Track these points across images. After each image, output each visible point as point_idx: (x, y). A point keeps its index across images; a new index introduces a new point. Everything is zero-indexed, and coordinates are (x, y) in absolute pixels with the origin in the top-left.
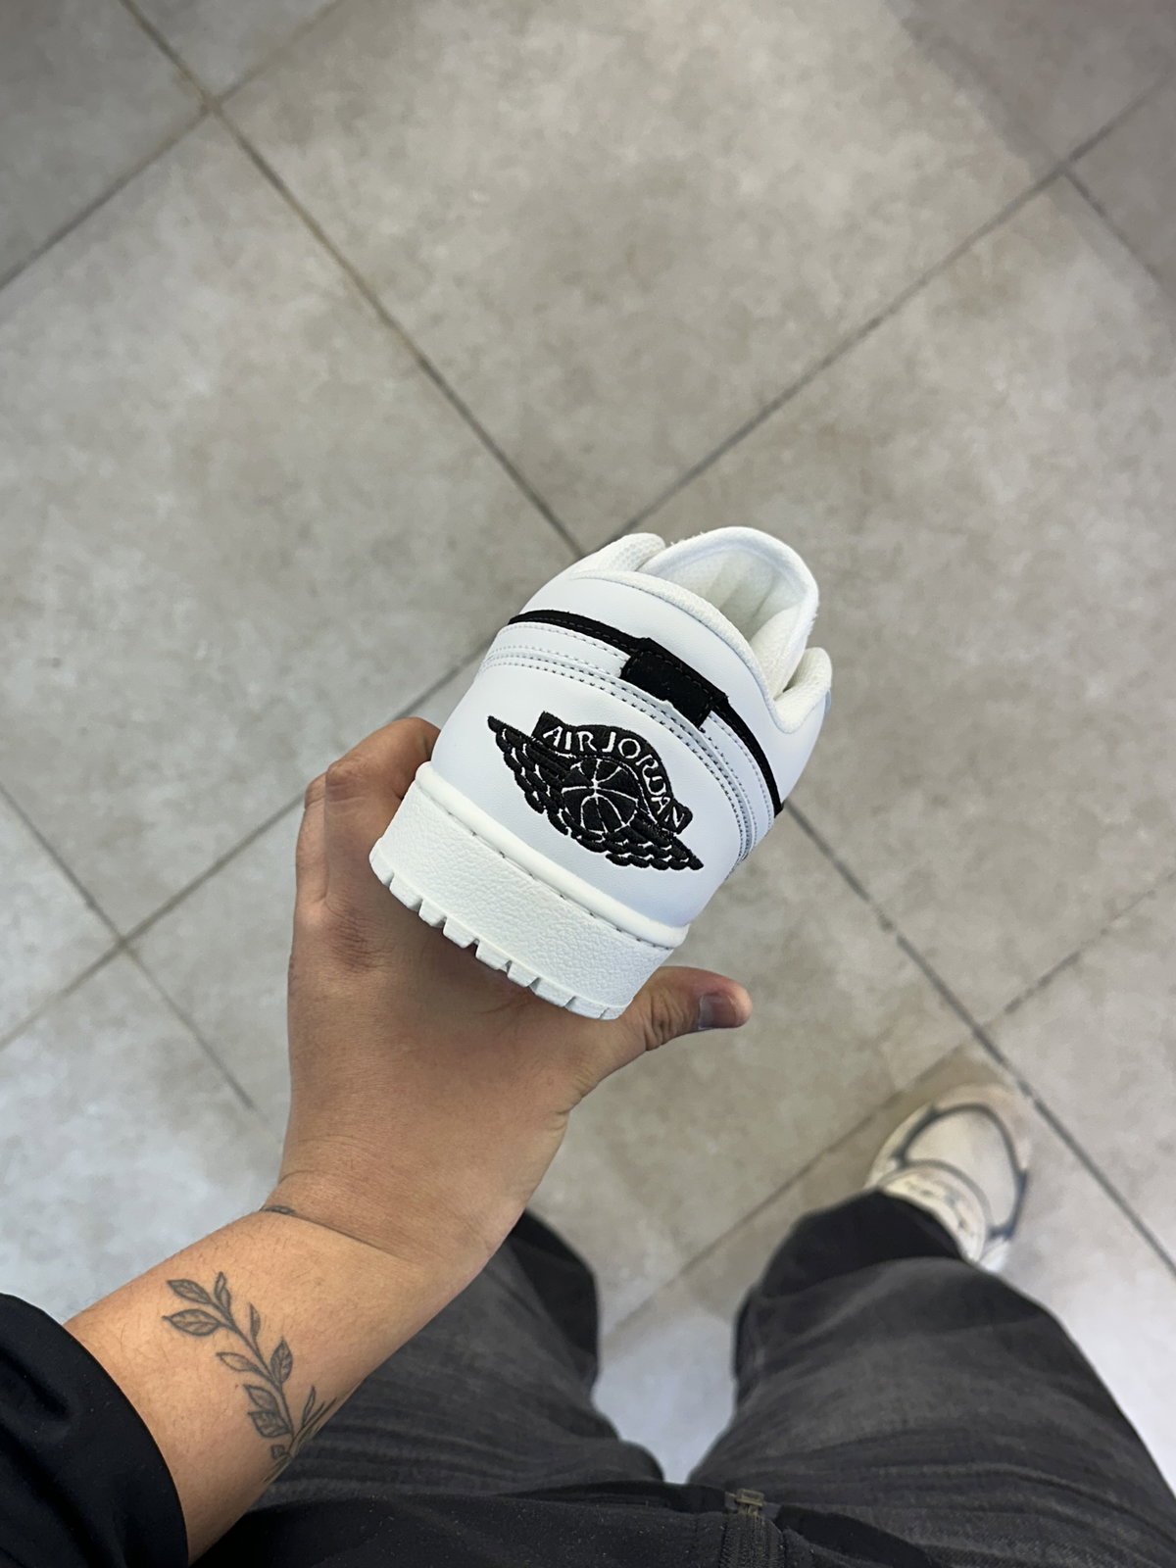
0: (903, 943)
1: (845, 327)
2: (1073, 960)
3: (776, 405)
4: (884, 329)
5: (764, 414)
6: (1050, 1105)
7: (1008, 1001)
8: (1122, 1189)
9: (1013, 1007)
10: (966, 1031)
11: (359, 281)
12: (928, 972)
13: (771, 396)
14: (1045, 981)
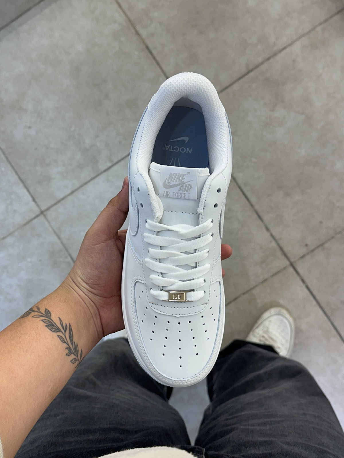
0: (272, 235)
1: (275, 49)
2: (322, 245)
3: (252, 70)
4: (287, 50)
5: (248, 73)
6: (310, 287)
7: (302, 255)
8: (329, 313)
9: (302, 257)
10: (288, 263)
11: (130, 21)
12: (278, 245)
13: (251, 67)
14: (313, 250)
